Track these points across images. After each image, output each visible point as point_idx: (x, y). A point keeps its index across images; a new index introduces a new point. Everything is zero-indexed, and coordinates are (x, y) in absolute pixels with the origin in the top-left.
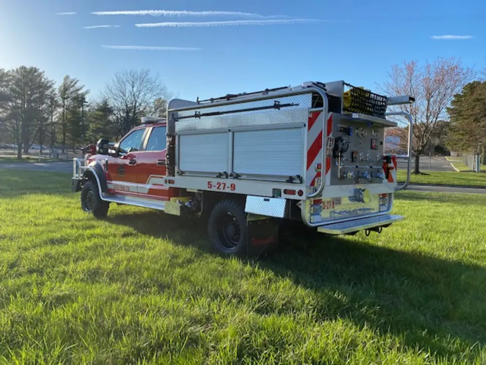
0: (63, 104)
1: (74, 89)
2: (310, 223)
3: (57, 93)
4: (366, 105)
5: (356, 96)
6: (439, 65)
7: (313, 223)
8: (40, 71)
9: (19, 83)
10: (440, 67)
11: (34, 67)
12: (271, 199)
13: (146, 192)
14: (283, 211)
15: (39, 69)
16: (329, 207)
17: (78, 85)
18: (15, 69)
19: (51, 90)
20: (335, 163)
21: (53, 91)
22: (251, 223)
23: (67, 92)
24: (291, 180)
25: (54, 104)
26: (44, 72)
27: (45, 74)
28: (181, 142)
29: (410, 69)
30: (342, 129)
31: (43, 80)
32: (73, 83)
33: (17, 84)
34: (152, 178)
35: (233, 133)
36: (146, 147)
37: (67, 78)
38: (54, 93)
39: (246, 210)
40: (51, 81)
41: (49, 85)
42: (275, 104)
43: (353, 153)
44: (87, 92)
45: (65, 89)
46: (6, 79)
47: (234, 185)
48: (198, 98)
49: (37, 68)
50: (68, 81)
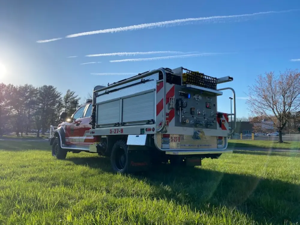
0: (66, 106)
1: (72, 97)
2: (162, 148)
3: (63, 99)
4: (199, 81)
5: (191, 76)
6: (288, 74)
7: (164, 149)
8: (54, 88)
9: (42, 95)
10: (289, 75)
11: (51, 85)
12: (140, 135)
13: (83, 141)
14: (145, 141)
15: (53, 87)
16: (176, 140)
17: (74, 95)
18: (41, 87)
19: (59, 98)
20: (177, 113)
21: (61, 98)
22: (130, 152)
23: (68, 99)
24: (148, 122)
25: (60, 106)
26: (56, 88)
27: (57, 89)
28: (99, 108)
29: (270, 77)
30: (182, 94)
31: (55, 92)
32: (72, 94)
33: (41, 95)
34: (87, 133)
35: (123, 99)
36: (85, 116)
37: (69, 91)
38: (61, 100)
39: (127, 144)
40: (60, 93)
41: (58, 95)
42: (142, 81)
43: (191, 109)
44: (79, 99)
45: (67, 97)
46: (36, 92)
47: (123, 130)
48: (109, 83)
49: (53, 86)
50: (69, 93)
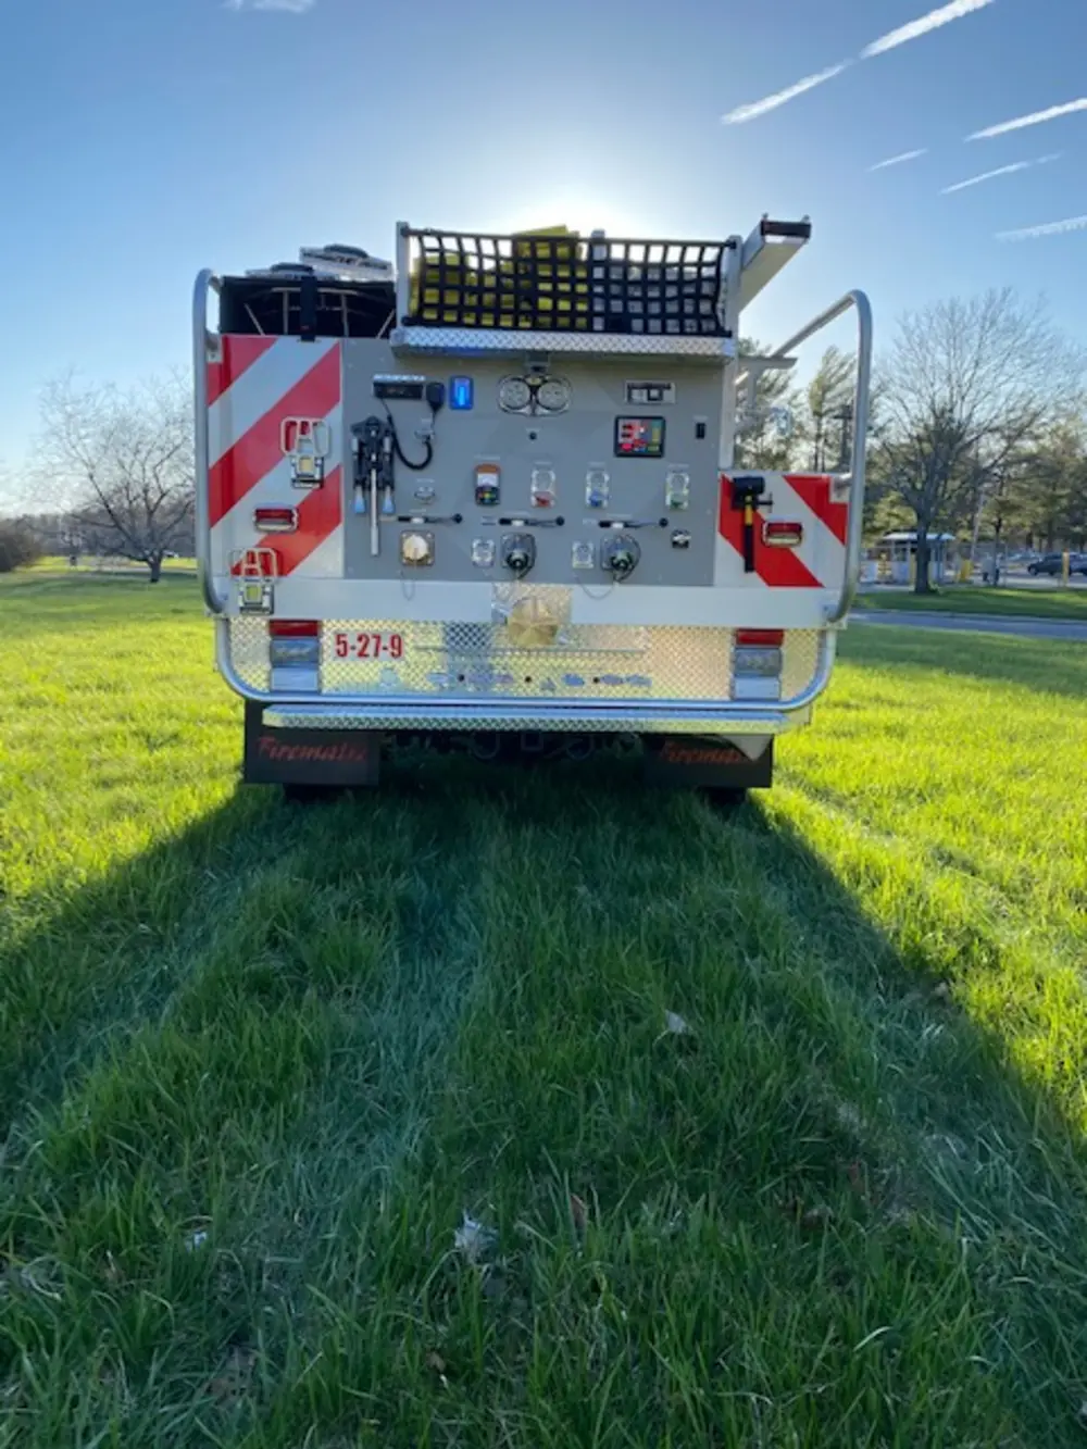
0: (816, 431)
3: (803, 401)
16: (370, 651)
19: (786, 395)
21: (793, 397)
23: (829, 395)
38: (794, 402)
50: (834, 364)
